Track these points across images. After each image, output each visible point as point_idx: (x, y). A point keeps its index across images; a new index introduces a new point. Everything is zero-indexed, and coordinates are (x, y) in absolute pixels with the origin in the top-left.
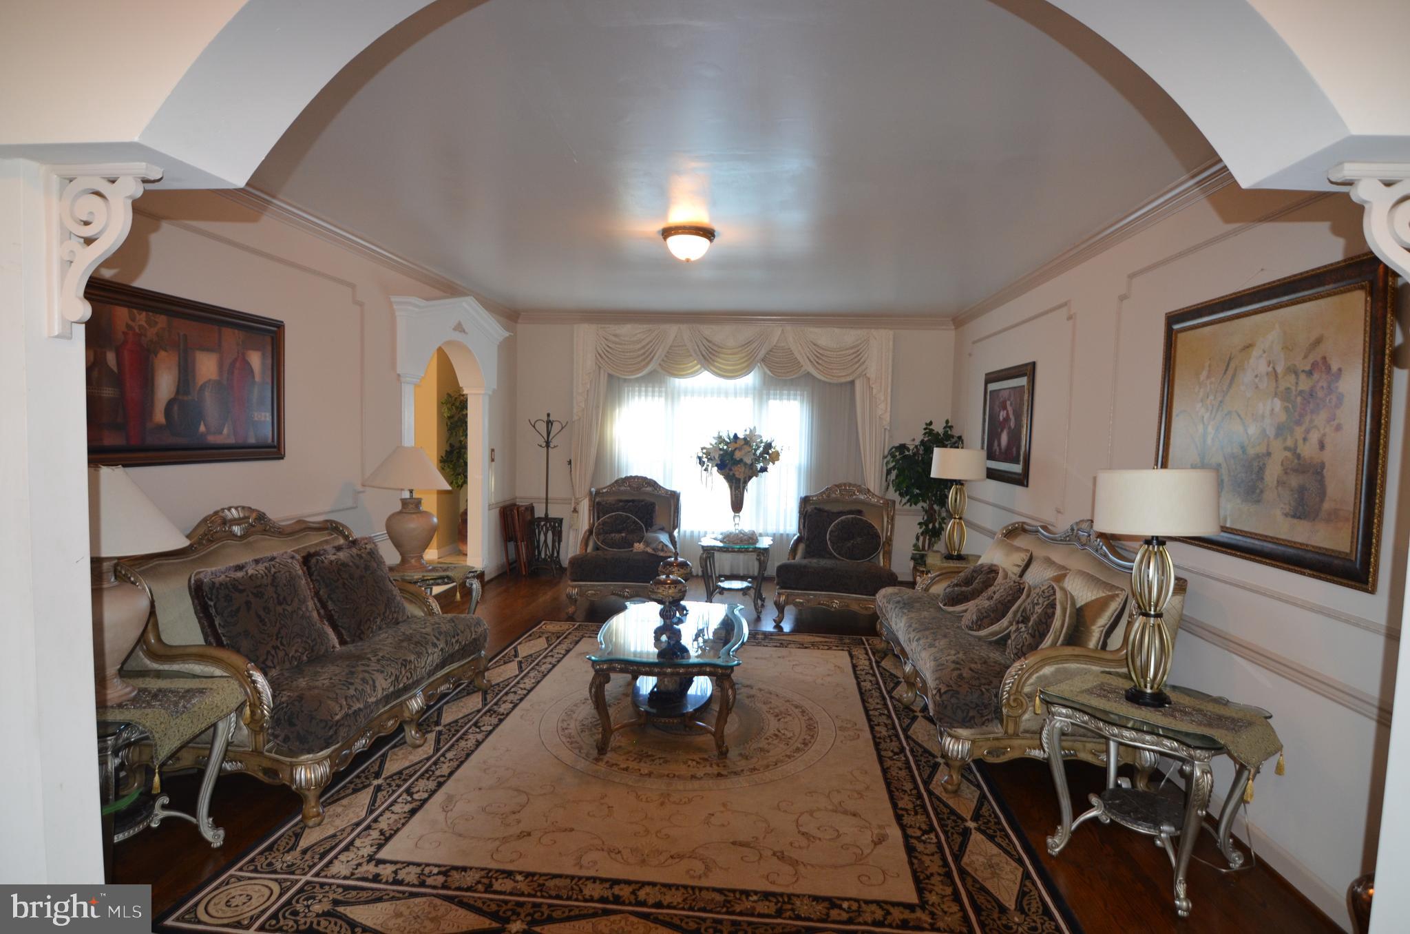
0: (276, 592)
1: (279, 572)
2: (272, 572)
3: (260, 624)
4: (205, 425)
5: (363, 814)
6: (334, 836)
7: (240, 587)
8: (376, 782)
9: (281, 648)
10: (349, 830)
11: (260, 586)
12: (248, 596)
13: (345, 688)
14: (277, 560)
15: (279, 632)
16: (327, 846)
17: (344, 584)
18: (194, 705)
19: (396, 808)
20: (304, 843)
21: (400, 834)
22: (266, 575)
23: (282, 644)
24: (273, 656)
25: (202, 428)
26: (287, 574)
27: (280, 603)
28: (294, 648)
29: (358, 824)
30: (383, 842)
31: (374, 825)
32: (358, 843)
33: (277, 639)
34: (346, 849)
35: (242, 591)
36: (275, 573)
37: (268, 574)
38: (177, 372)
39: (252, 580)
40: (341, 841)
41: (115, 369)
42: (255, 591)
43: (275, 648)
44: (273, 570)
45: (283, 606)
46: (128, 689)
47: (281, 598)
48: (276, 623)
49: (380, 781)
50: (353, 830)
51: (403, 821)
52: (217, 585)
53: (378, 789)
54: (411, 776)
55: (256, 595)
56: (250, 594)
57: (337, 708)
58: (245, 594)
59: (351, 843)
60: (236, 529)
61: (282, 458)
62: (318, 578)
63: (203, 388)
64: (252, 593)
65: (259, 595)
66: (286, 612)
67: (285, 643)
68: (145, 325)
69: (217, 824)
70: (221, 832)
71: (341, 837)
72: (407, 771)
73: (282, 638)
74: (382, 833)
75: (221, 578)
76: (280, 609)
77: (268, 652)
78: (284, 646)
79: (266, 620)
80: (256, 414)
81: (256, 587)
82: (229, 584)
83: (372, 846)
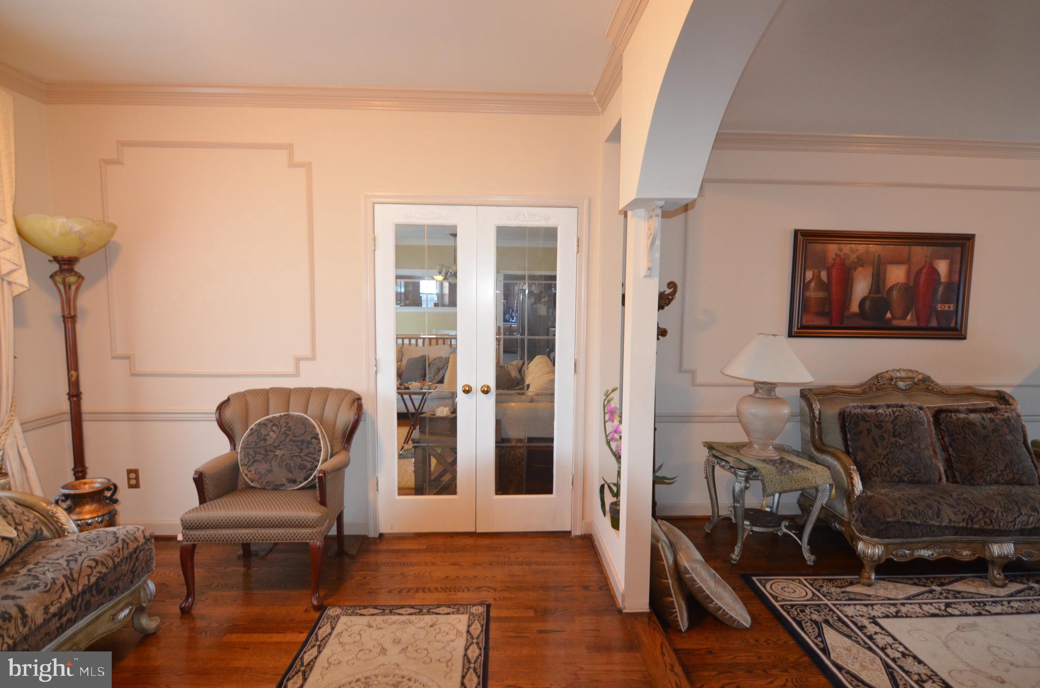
0: (893, 428)
1: (902, 415)
2: (896, 414)
3: (874, 446)
4: (891, 313)
5: (901, 597)
6: (870, 596)
7: (868, 419)
8: (934, 587)
9: (886, 465)
10: (880, 598)
11: (882, 421)
12: (871, 425)
13: (907, 504)
14: (906, 408)
15: (887, 455)
16: (858, 597)
17: (965, 437)
18: (793, 473)
19: (924, 607)
20: (849, 589)
21: (908, 620)
22: (890, 415)
23: (887, 463)
24: (877, 469)
25: (889, 315)
26: (908, 419)
27: (894, 436)
28: (898, 468)
29: (889, 599)
30: (891, 616)
31: (899, 606)
32: (875, 607)
33: (883, 459)
34: (866, 605)
35: (867, 421)
36: (898, 415)
37: (892, 415)
38: (871, 279)
39: (877, 416)
40: (870, 600)
41: (826, 281)
42: (877, 423)
43: (881, 464)
44: (897, 413)
45: (897, 439)
46: (775, 455)
47: (897, 433)
48: (887, 448)
49: (938, 589)
50: (884, 600)
51: (920, 615)
52: (852, 414)
53: (931, 592)
54: (963, 598)
55: (876, 426)
56: (872, 425)
57: (891, 513)
58: (869, 424)
59: (872, 605)
60: (901, 384)
61: (963, 338)
62: (944, 428)
63: (891, 288)
64: (874, 424)
65: (879, 427)
66: (898, 444)
67: (890, 463)
68: (850, 253)
69: (812, 552)
70: (813, 557)
71: (871, 598)
72: (965, 594)
73: (888, 459)
74: (897, 612)
75: (856, 411)
76: (893, 440)
77: (875, 465)
78: (888, 464)
79: (880, 444)
80: (939, 305)
81: (879, 421)
82: (860, 416)
83: (882, 613)
